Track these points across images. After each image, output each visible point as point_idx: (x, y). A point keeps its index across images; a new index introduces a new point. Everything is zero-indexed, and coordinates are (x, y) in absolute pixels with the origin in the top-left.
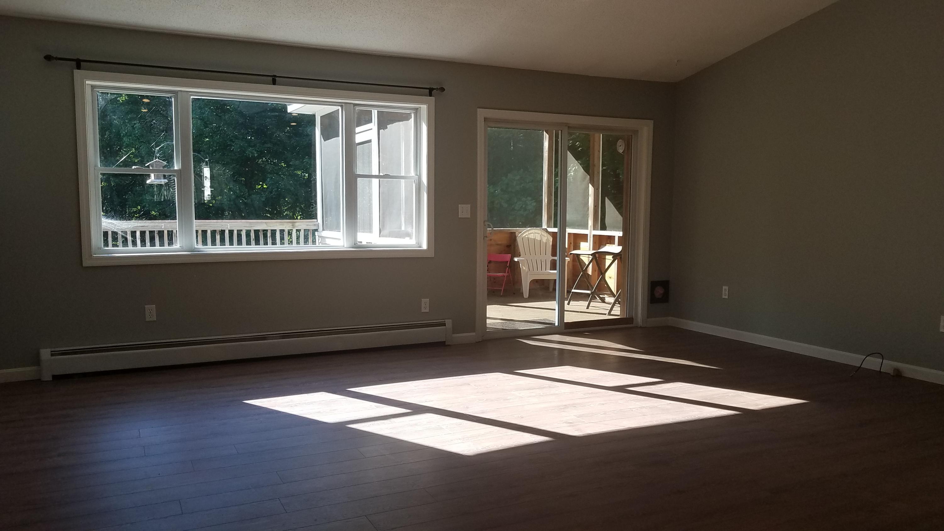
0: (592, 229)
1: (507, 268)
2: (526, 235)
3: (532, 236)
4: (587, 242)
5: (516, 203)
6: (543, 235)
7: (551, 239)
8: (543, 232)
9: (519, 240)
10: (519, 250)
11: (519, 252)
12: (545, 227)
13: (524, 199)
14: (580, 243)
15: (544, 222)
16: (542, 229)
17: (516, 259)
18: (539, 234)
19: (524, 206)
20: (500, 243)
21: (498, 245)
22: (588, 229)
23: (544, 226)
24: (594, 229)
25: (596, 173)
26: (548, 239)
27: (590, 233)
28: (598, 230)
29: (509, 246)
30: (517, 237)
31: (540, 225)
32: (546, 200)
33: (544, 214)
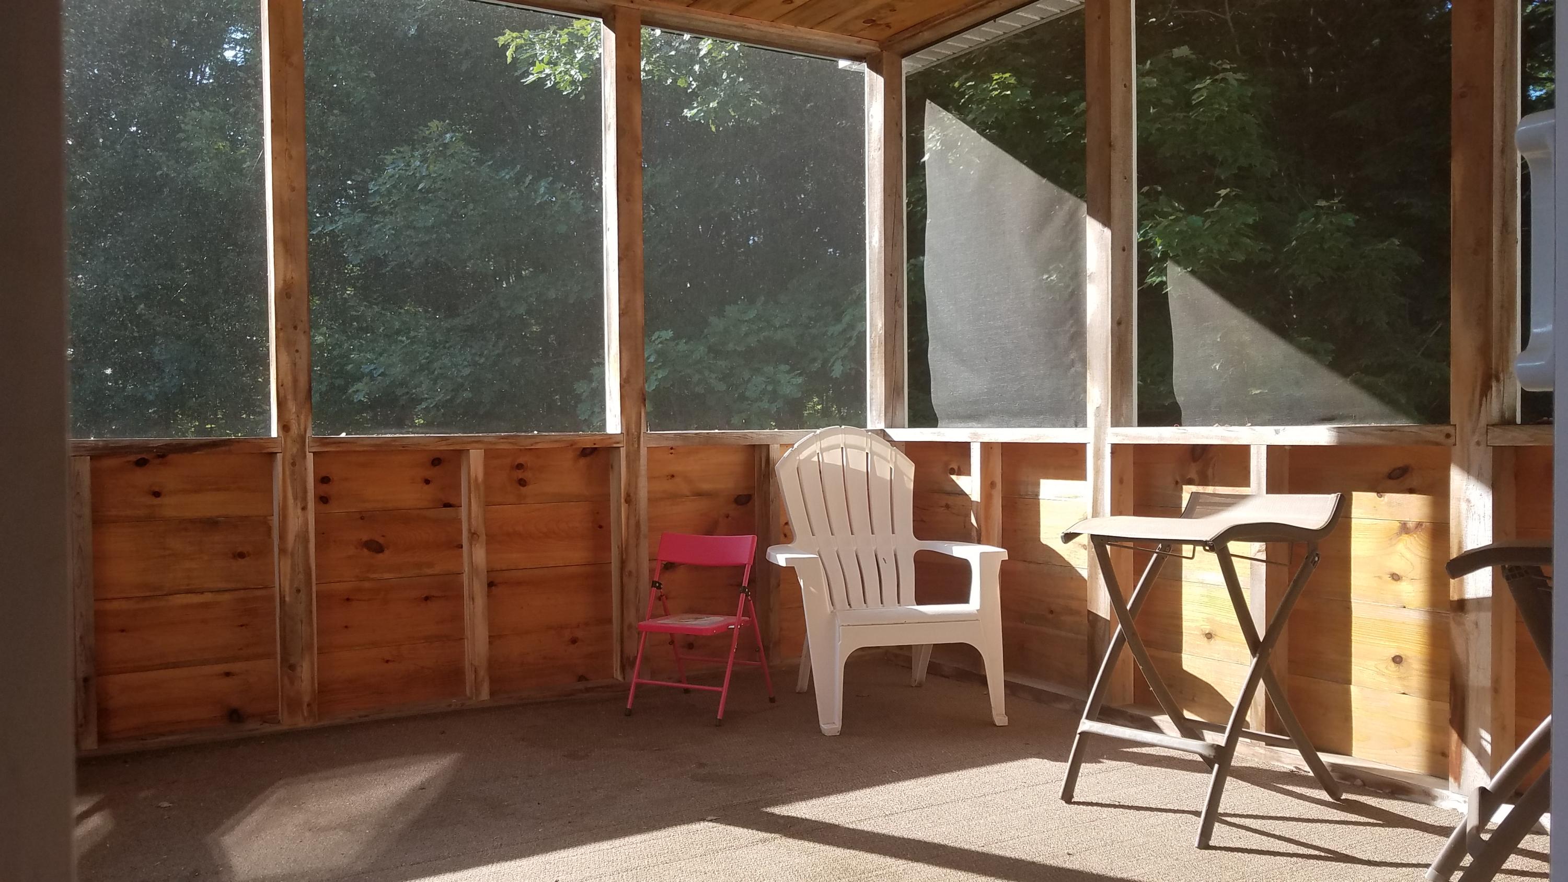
0: (1109, 423)
1: (743, 596)
2: (811, 456)
3: (833, 458)
4: (1083, 477)
5: (749, 380)
6: (879, 455)
7: (909, 469)
8: (877, 441)
9: (785, 475)
10: (785, 512)
11: (782, 522)
12: (881, 426)
13: (769, 369)
14: (1038, 484)
15: (873, 408)
16: (868, 431)
17: (781, 558)
18: (863, 449)
19: (770, 388)
20: (706, 486)
21: (700, 494)
22: (1085, 426)
23: (875, 418)
24: (1116, 423)
25: (1116, 177)
26: (897, 471)
27: (1098, 437)
28: (1128, 424)
29: (743, 500)
30: (774, 465)
31: (856, 418)
32: (880, 323)
33: (872, 376)
